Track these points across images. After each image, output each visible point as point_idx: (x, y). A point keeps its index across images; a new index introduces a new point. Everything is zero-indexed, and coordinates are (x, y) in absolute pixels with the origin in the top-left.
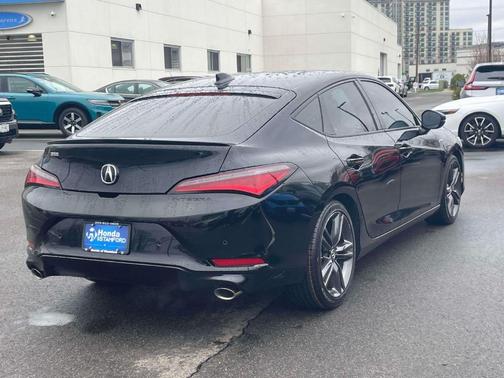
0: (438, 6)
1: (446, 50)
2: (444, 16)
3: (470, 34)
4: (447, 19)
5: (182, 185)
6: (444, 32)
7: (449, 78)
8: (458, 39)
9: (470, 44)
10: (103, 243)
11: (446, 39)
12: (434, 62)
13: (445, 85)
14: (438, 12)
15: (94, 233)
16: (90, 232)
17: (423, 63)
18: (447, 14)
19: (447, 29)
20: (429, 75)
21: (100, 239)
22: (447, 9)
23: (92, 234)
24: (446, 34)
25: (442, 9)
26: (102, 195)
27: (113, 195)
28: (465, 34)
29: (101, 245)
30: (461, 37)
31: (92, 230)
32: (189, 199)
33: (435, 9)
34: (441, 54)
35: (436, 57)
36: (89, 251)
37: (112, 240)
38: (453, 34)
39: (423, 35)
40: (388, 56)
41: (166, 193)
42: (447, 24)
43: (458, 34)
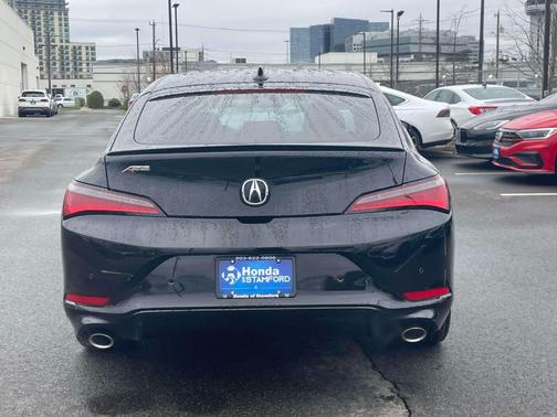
0: (56, 15)
1: (68, 64)
2: (64, 27)
3: (93, 48)
4: (67, 30)
5: (361, 201)
6: (64, 44)
7: (84, 95)
8: (80, 53)
9: (93, 59)
10: (252, 284)
11: (67, 53)
12: (68, 78)
13: (81, 103)
14: (56, 22)
15: (235, 272)
16: (227, 272)
17: (55, 78)
18: (67, 25)
19: (67, 41)
20: (61, 91)
21: (249, 280)
22: (66, 20)
23: (232, 275)
24: (67, 47)
25: (60, 19)
26: (244, 220)
27: (266, 220)
28: (87, 48)
29: (250, 287)
30: (84, 51)
31: (231, 268)
32: (375, 219)
33: (52, 19)
34: (63, 69)
35: (57, 72)
36: (231, 297)
37: (268, 279)
38: (74, 47)
39: (54, 46)
40: (28, 67)
41: (343, 213)
42: (68, 36)
43: (80, 48)
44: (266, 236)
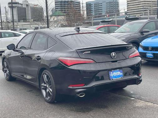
5: (130, 56)
15: (112, 74)
27: (116, 61)
29: (116, 77)
31: (111, 73)
36: (113, 79)
37: (119, 74)
41: (128, 59)
44: (117, 65)
